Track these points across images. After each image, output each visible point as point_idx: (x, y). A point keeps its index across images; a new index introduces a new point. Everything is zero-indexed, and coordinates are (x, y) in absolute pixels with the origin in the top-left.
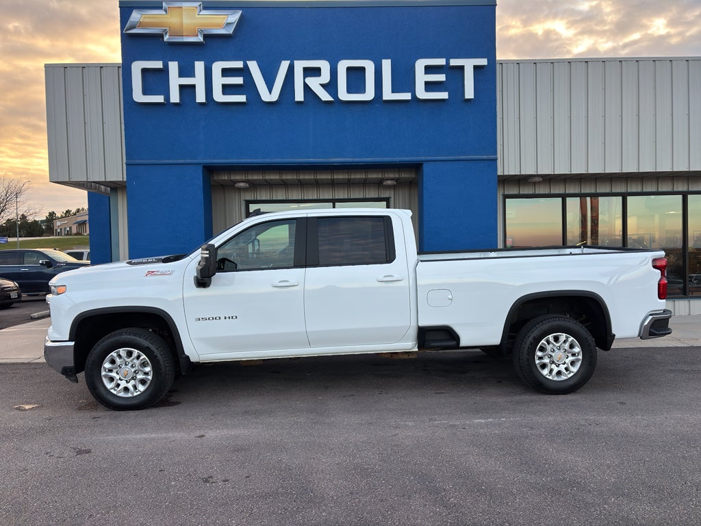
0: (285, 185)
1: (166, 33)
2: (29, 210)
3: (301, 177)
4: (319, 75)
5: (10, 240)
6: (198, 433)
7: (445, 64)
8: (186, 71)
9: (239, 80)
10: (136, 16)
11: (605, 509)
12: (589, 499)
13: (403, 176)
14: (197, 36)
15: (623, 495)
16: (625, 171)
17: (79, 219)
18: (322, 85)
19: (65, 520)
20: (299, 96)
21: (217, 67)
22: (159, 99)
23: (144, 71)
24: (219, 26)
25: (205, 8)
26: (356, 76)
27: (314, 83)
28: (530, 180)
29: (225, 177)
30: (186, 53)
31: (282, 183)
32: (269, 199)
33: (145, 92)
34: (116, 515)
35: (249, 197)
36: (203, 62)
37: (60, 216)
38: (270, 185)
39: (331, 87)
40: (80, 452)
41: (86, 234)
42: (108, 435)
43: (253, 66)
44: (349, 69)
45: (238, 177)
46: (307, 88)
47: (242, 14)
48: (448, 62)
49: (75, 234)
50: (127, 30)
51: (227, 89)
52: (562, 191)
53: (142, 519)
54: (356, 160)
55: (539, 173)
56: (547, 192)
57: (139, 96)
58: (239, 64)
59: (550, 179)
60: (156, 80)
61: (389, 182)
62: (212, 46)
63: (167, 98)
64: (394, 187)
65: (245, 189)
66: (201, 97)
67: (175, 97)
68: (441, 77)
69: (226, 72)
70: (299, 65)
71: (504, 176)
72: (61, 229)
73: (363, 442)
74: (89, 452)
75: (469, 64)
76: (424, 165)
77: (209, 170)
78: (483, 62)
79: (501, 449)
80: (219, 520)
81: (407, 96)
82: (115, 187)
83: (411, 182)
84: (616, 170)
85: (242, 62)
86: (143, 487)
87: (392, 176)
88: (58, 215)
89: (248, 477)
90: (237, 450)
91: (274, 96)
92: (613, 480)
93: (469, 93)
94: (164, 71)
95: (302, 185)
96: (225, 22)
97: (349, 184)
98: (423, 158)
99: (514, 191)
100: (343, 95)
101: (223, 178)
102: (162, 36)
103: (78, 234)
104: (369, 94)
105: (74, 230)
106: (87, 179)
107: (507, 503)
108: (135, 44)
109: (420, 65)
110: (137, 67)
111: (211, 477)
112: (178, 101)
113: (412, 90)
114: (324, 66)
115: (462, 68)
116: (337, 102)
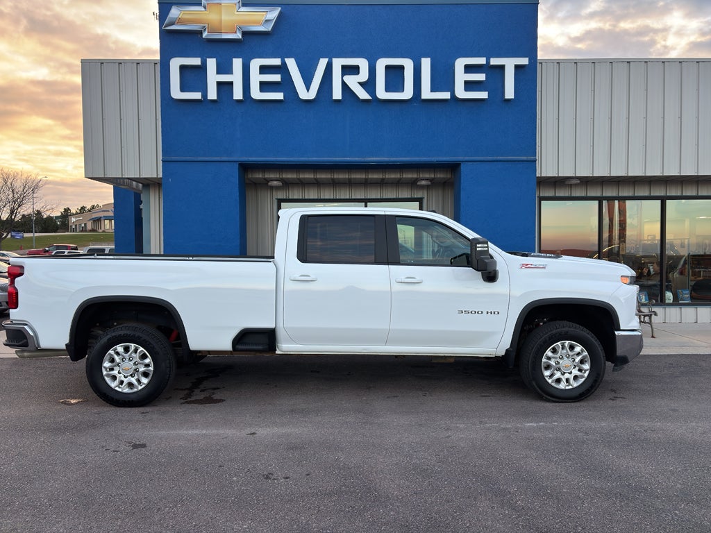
0: (318, 184)
1: (205, 30)
2: (46, 205)
3: (335, 177)
4: (358, 73)
5: (26, 235)
6: (249, 431)
7: (485, 63)
8: (224, 68)
9: (276, 78)
10: (175, 12)
11: (676, 515)
12: (658, 504)
13: (438, 176)
14: (236, 33)
15: (692, 501)
16: (666, 174)
17: (95, 216)
18: (361, 84)
19: (134, 513)
20: (337, 94)
21: (255, 64)
22: (197, 96)
23: (183, 68)
24: (257, 23)
25: (244, 5)
26: (395, 74)
27: (352, 81)
28: (567, 182)
29: (259, 175)
30: (225, 49)
31: (315, 182)
32: (301, 198)
33: (183, 89)
34: (184, 508)
35: (281, 195)
36: (241, 59)
37: (74, 212)
38: (303, 184)
39: (369, 85)
40: (135, 446)
41: (101, 231)
42: (159, 430)
43: (291, 64)
44: (388, 68)
45: (272, 176)
46: (345, 86)
47: (281, 11)
48: (488, 61)
49: (90, 231)
50: (166, 26)
51: (264, 86)
52: (598, 194)
53: (211, 513)
54: (392, 159)
55: (577, 175)
56: (583, 194)
57: (176, 93)
58: (276, 62)
59: (586, 182)
60: (194, 77)
61: (423, 182)
62: (250, 43)
63: (205, 94)
64: (427, 187)
65: (277, 188)
66: (238, 94)
67: (212, 94)
68: (481, 77)
69: (264, 69)
70: (338, 63)
71: (541, 177)
72: (76, 226)
73: (417, 443)
74: (144, 446)
75: (510, 64)
76: (462, 165)
77: (245, 168)
78: (524, 61)
79: (560, 453)
80: (288, 516)
81: (446, 95)
82: (148, 184)
83: (445, 183)
84: (658, 173)
85: (280, 59)
86: (205, 483)
87: (427, 176)
88: (73, 211)
89: (308, 475)
90: (292, 447)
91: (311, 95)
92: (679, 486)
93: (509, 93)
94: (202, 68)
95: (335, 184)
96: (264, 19)
97: (382, 184)
98: (461, 158)
99: (550, 193)
100: (381, 93)
101: (257, 176)
102: (200, 33)
103: (93, 230)
104: (408, 93)
105: (89, 227)
106: (122, 175)
107: (576, 507)
108: (174, 40)
109: (460, 63)
110: (176, 63)
111: (271, 474)
112: (215, 98)
113: (451, 89)
114: (363, 63)
115: (502, 67)
116: (375, 100)
